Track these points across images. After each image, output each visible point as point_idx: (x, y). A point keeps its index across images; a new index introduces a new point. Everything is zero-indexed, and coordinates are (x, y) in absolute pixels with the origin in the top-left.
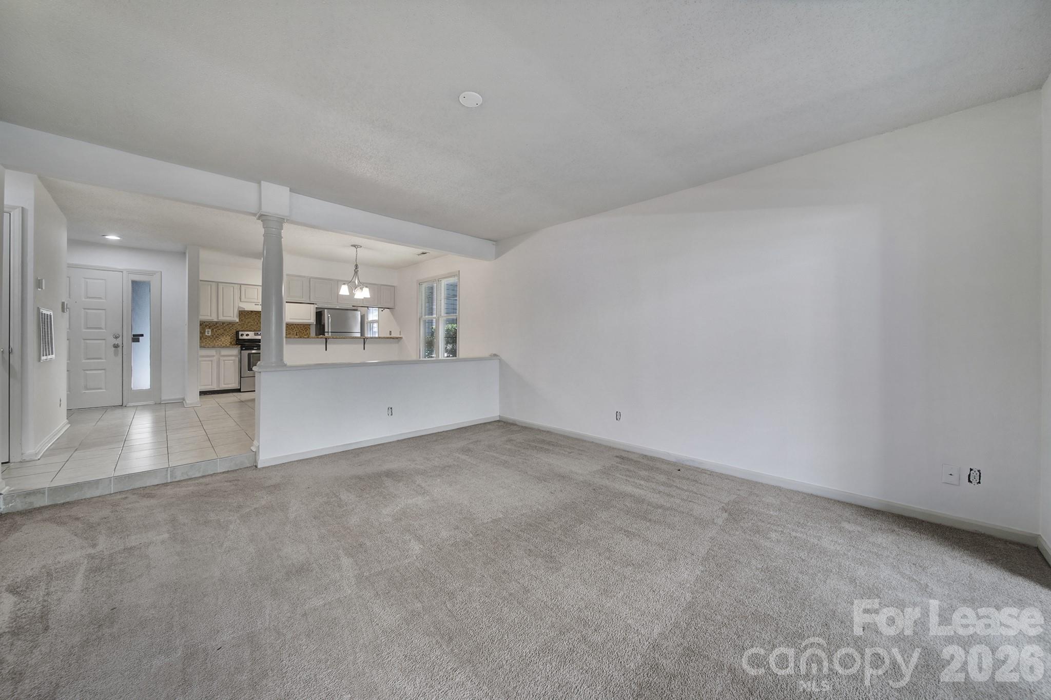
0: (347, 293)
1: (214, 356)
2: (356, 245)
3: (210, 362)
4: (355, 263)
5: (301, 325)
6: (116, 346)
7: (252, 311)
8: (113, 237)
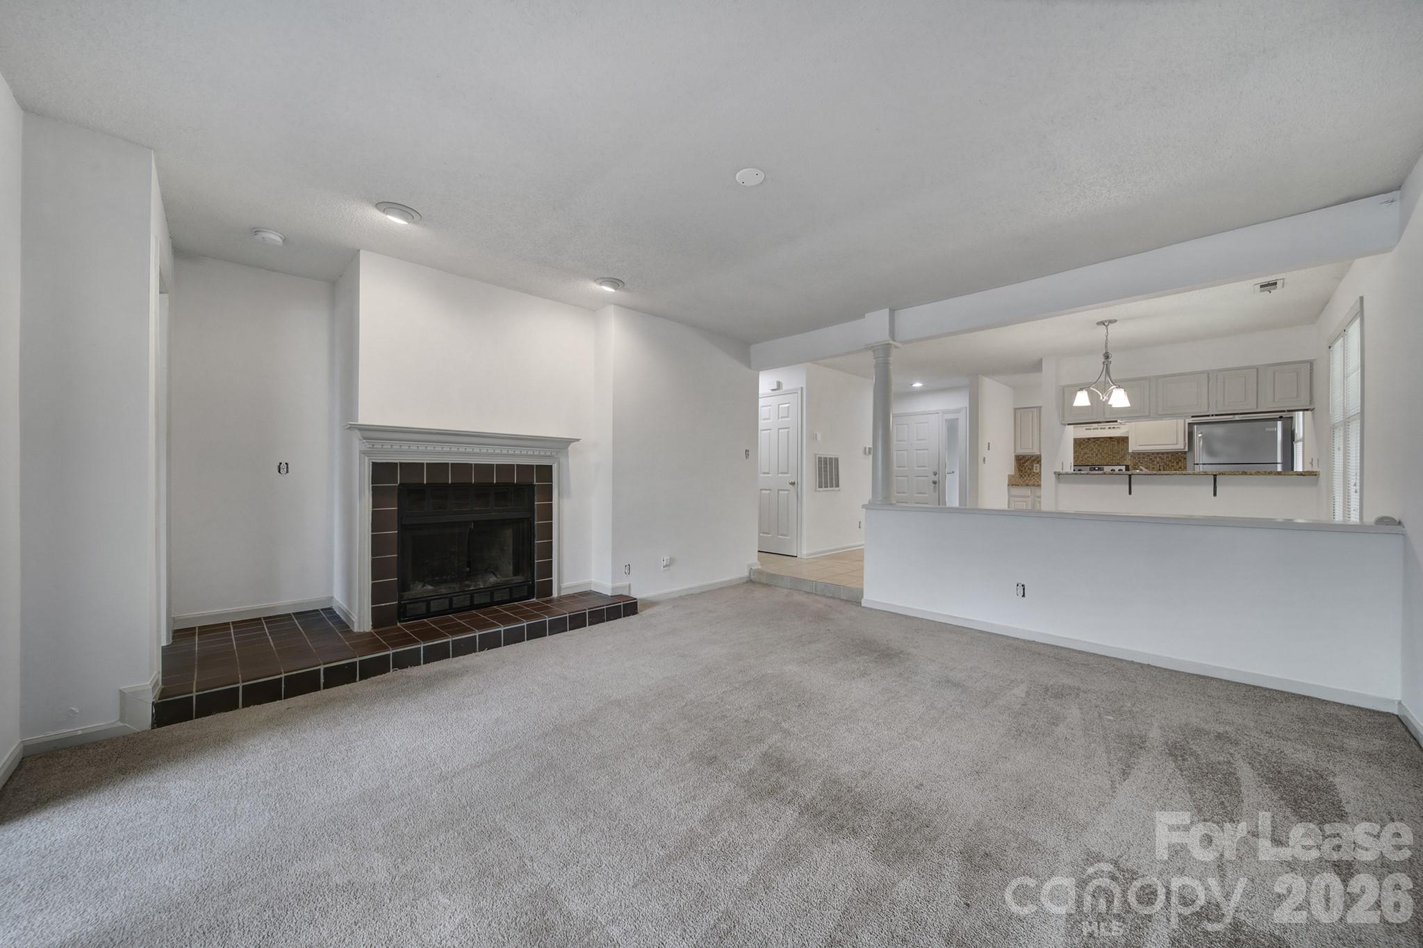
0: (1087, 403)
1: (1029, 497)
2: (1106, 321)
3: (1024, 504)
4: (1104, 352)
5: (1167, 453)
6: (935, 483)
7: (1089, 439)
8: (918, 385)
